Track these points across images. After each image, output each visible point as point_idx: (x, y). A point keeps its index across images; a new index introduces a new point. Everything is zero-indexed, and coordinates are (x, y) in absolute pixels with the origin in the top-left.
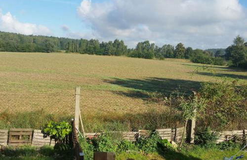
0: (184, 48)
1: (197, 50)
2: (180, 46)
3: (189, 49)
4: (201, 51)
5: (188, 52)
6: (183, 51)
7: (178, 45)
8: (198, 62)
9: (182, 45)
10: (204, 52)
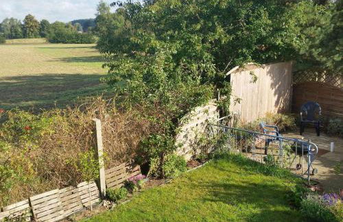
0: (36, 21)
1: (56, 24)
2: (29, 19)
3: (44, 23)
4: (62, 24)
5: (43, 27)
6: (36, 26)
7: (27, 18)
8: (58, 42)
9: (33, 18)
10: (67, 26)
